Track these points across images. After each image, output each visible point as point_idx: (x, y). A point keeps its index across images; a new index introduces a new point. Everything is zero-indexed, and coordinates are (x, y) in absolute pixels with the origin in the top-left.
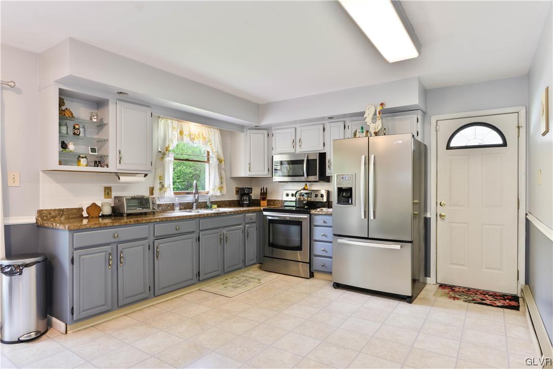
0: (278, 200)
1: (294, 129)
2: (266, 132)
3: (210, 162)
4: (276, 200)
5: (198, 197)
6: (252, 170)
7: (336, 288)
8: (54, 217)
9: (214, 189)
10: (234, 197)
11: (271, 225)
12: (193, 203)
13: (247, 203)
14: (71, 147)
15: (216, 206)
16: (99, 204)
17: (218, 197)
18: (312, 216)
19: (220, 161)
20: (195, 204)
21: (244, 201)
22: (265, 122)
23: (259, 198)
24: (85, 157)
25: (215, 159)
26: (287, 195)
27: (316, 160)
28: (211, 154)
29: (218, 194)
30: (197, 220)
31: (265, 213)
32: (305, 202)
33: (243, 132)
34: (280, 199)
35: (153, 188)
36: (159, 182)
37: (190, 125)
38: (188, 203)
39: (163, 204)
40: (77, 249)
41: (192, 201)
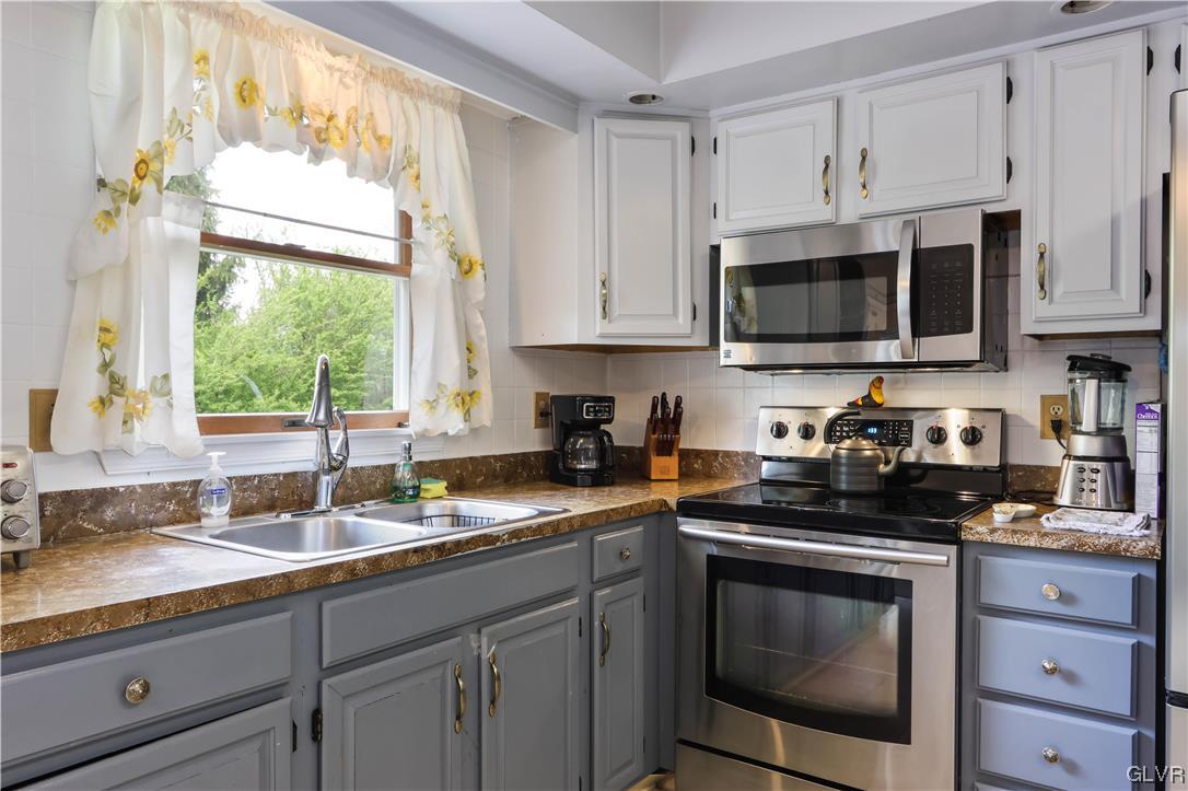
0: (727, 454)
1: (829, 106)
2: (681, 132)
3: (416, 268)
4: (716, 453)
5: (346, 444)
6: (616, 308)
9: (432, 404)
10: (530, 440)
12: (316, 476)
13: (593, 465)
15: (439, 487)
17: (456, 438)
18: (969, 555)
19: (465, 268)
20: (325, 479)
21: (576, 455)
23: (640, 444)
25: (440, 256)
26: (780, 431)
27: (970, 248)
28: (416, 226)
29: (454, 423)
30: (304, 607)
32: (882, 468)
33: (575, 130)
34: (735, 444)
35: (54, 393)
36: (96, 361)
37: (302, 61)
38: (294, 474)
39: (131, 490)
41: (311, 467)
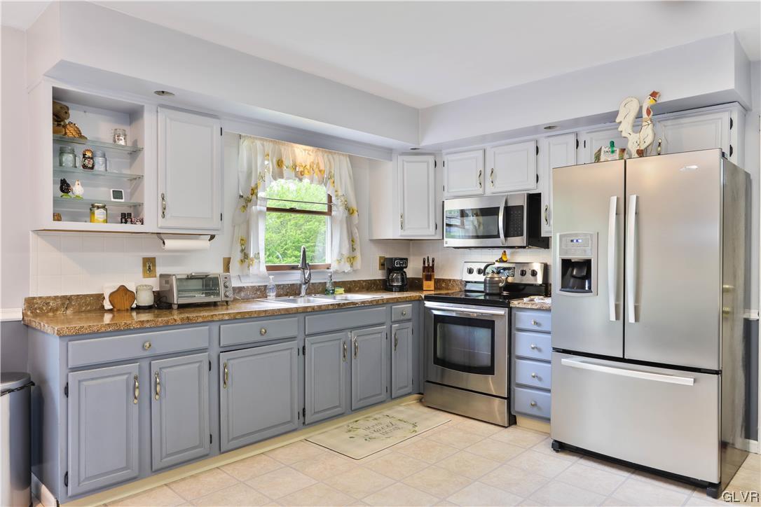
0: (454, 280)
1: (481, 152)
2: (431, 159)
3: (333, 213)
4: (450, 280)
5: (310, 274)
6: (406, 226)
7: (557, 451)
8: (54, 310)
9: (339, 261)
10: (378, 275)
11: (439, 325)
12: (300, 285)
13: (400, 284)
14: (77, 189)
15: (341, 290)
16: (132, 287)
17: (348, 273)
18: (513, 312)
19: (350, 211)
20: (303, 286)
21: (393, 281)
22: (428, 141)
23: (421, 277)
24: (104, 207)
25: (342, 209)
26: (470, 271)
27: (522, 207)
28: (333, 199)
29: (347, 268)
30: (301, 317)
31: (428, 304)
32: (501, 285)
33: (391, 160)
34: (457, 277)
35: (230, 258)
36: (239, 249)
37: (296, 149)
38: (293, 284)
39: (248, 287)
40: (74, 369)
41: (299, 282)
